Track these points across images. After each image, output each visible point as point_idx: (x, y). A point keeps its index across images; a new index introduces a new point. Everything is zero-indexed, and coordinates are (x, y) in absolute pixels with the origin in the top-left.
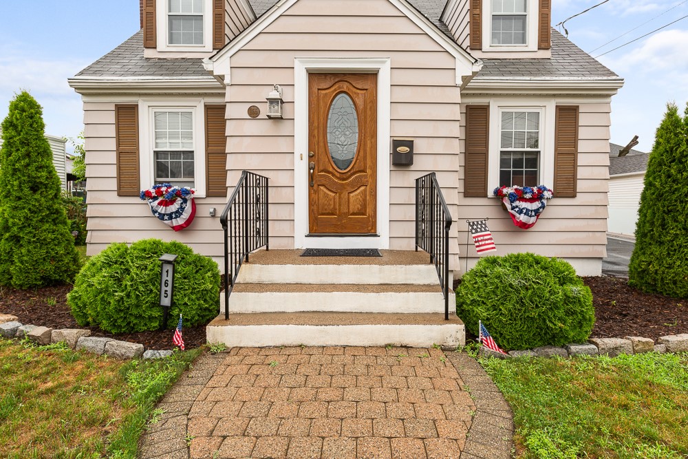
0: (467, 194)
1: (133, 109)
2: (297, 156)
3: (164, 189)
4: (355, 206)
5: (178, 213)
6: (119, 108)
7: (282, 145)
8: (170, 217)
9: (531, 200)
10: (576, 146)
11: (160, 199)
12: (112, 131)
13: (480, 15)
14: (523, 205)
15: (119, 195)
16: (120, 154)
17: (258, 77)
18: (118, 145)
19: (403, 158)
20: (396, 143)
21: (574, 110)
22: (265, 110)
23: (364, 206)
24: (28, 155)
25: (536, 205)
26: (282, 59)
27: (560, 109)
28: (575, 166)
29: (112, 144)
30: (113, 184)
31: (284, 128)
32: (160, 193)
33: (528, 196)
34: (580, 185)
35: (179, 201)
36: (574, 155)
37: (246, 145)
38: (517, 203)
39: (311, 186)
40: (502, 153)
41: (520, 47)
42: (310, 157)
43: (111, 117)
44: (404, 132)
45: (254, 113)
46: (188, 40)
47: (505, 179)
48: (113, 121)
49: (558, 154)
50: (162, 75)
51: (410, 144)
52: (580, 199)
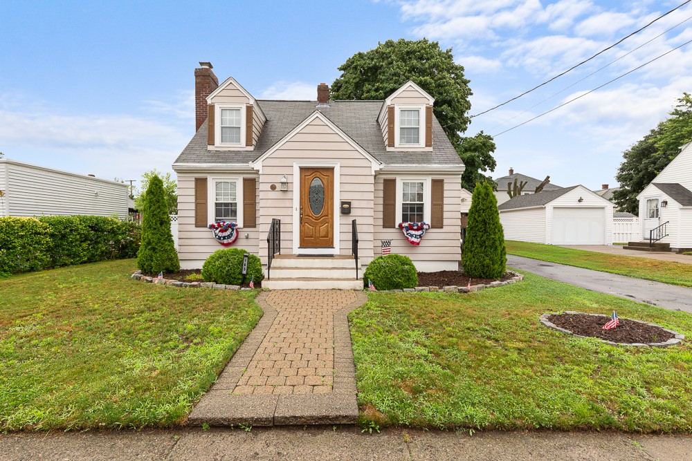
0: (384, 226)
1: (205, 180)
2: (294, 209)
3: (222, 223)
4: (322, 234)
5: (229, 237)
6: (197, 180)
7: (287, 203)
8: (224, 238)
9: (417, 230)
10: (443, 201)
11: (220, 229)
12: (193, 192)
13: (393, 128)
14: (413, 232)
15: (196, 227)
16: (197, 204)
17: (275, 171)
18: (196, 199)
19: (346, 210)
20: (343, 203)
21: (442, 181)
22: (279, 187)
23: (327, 233)
24: (159, 207)
25: (420, 232)
26: (288, 162)
27: (434, 181)
28: (442, 211)
29: (193, 199)
30: (193, 221)
31: (288, 195)
32: (219, 226)
33: (415, 228)
34: (445, 222)
35: (230, 230)
36: (442, 205)
37: (269, 203)
38: (410, 231)
39: (301, 223)
40: (403, 204)
41: (416, 145)
42: (301, 209)
43: (193, 185)
44: (347, 197)
45: (273, 188)
46: (231, 141)
47: (405, 219)
48: (194, 187)
49: (433, 205)
50: (220, 162)
51: (349, 203)
52: (445, 229)
